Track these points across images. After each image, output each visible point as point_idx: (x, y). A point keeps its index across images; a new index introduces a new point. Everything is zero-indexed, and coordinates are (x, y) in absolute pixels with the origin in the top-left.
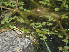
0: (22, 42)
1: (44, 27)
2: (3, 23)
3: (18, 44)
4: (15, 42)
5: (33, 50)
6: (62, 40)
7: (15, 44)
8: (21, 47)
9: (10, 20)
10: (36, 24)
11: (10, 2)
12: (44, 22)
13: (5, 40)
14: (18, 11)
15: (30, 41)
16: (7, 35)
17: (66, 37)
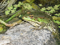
0: (41, 36)
1: (57, 12)
2: (7, 13)
3: (38, 39)
4: (34, 37)
5: (55, 43)
7: (34, 39)
8: (42, 42)
10: (47, 9)
13: (21, 36)
15: (49, 32)
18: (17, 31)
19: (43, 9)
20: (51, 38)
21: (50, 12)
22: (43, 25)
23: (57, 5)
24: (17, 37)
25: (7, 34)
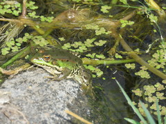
0: (63, 90)
1: (90, 50)
4: (50, 92)
5: (86, 104)
6: (136, 74)
7: (51, 96)
8: (65, 101)
9: (19, 44)
10: (73, 45)
11: (6, 4)
12: (88, 40)
13: (29, 91)
14: (29, 23)
15: (77, 85)
16: (29, 79)
17: (141, 66)
18: (22, 82)
19: (66, 46)
20: (79, 95)
21: (78, 50)
22: (66, 73)
23: (90, 38)
24: (21, 93)
25: (4, 88)
